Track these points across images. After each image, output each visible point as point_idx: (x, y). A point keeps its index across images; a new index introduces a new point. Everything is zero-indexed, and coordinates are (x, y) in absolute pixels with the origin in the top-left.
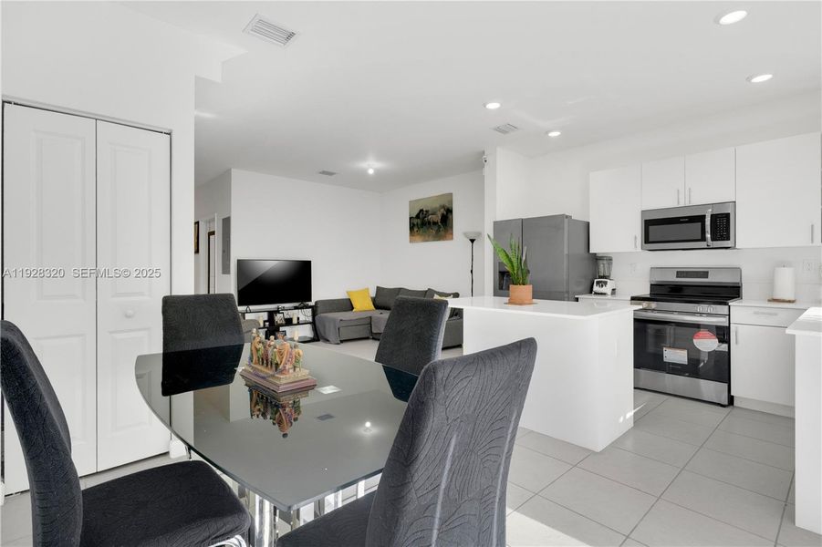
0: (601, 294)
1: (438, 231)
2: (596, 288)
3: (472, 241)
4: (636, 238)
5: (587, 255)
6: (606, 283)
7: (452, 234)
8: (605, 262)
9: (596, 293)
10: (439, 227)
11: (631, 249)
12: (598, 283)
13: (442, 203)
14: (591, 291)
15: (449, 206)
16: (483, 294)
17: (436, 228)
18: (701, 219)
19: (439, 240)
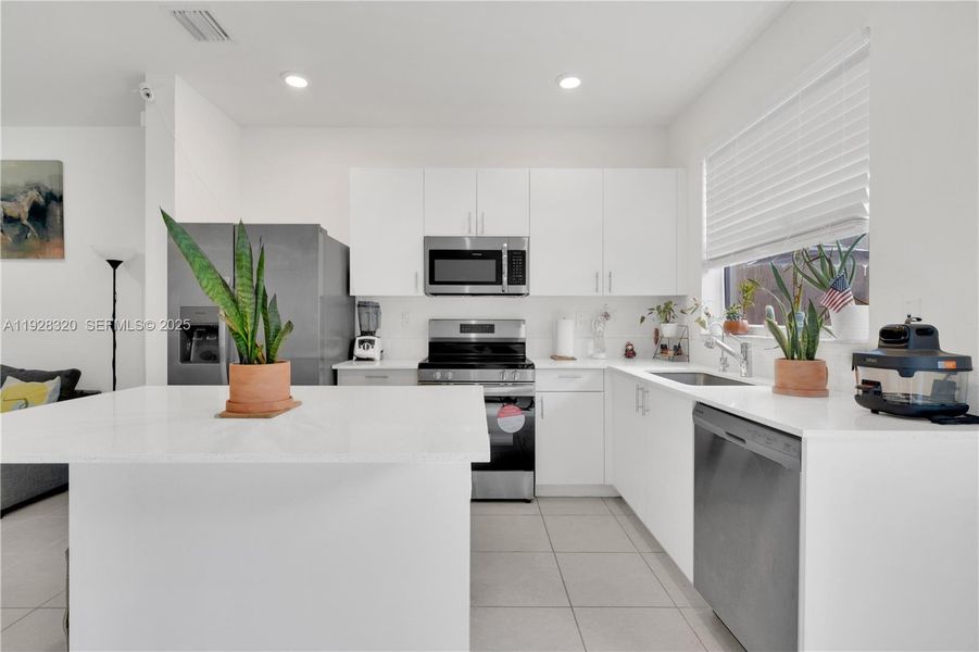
0: (368, 359)
1: (21, 238)
2: (358, 351)
3: (115, 264)
4: (417, 275)
5: (345, 298)
6: (372, 342)
7: (62, 246)
8: (371, 310)
9: (359, 359)
10: (25, 229)
11: (412, 293)
12: (362, 342)
13: (35, 180)
14: (350, 356)
15: (55, 189)
16: (142, 381)
17: (16, 231)
18: (496, 255)
19: (23, 257)
